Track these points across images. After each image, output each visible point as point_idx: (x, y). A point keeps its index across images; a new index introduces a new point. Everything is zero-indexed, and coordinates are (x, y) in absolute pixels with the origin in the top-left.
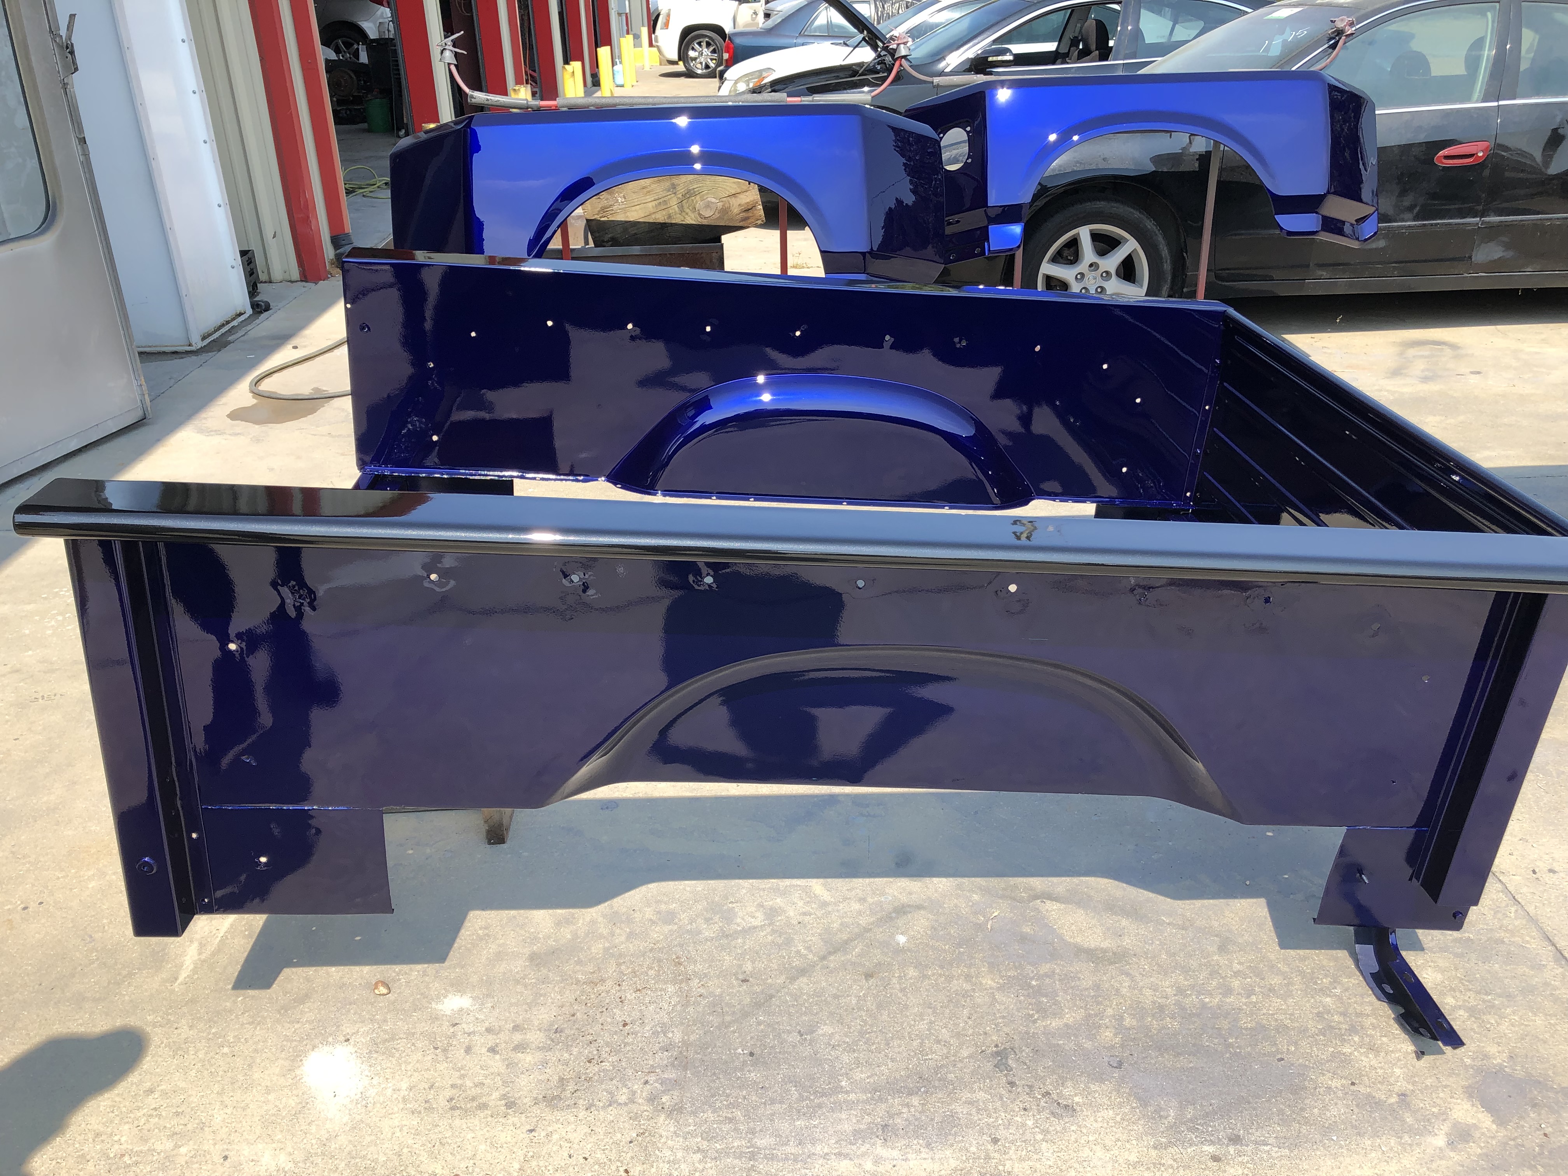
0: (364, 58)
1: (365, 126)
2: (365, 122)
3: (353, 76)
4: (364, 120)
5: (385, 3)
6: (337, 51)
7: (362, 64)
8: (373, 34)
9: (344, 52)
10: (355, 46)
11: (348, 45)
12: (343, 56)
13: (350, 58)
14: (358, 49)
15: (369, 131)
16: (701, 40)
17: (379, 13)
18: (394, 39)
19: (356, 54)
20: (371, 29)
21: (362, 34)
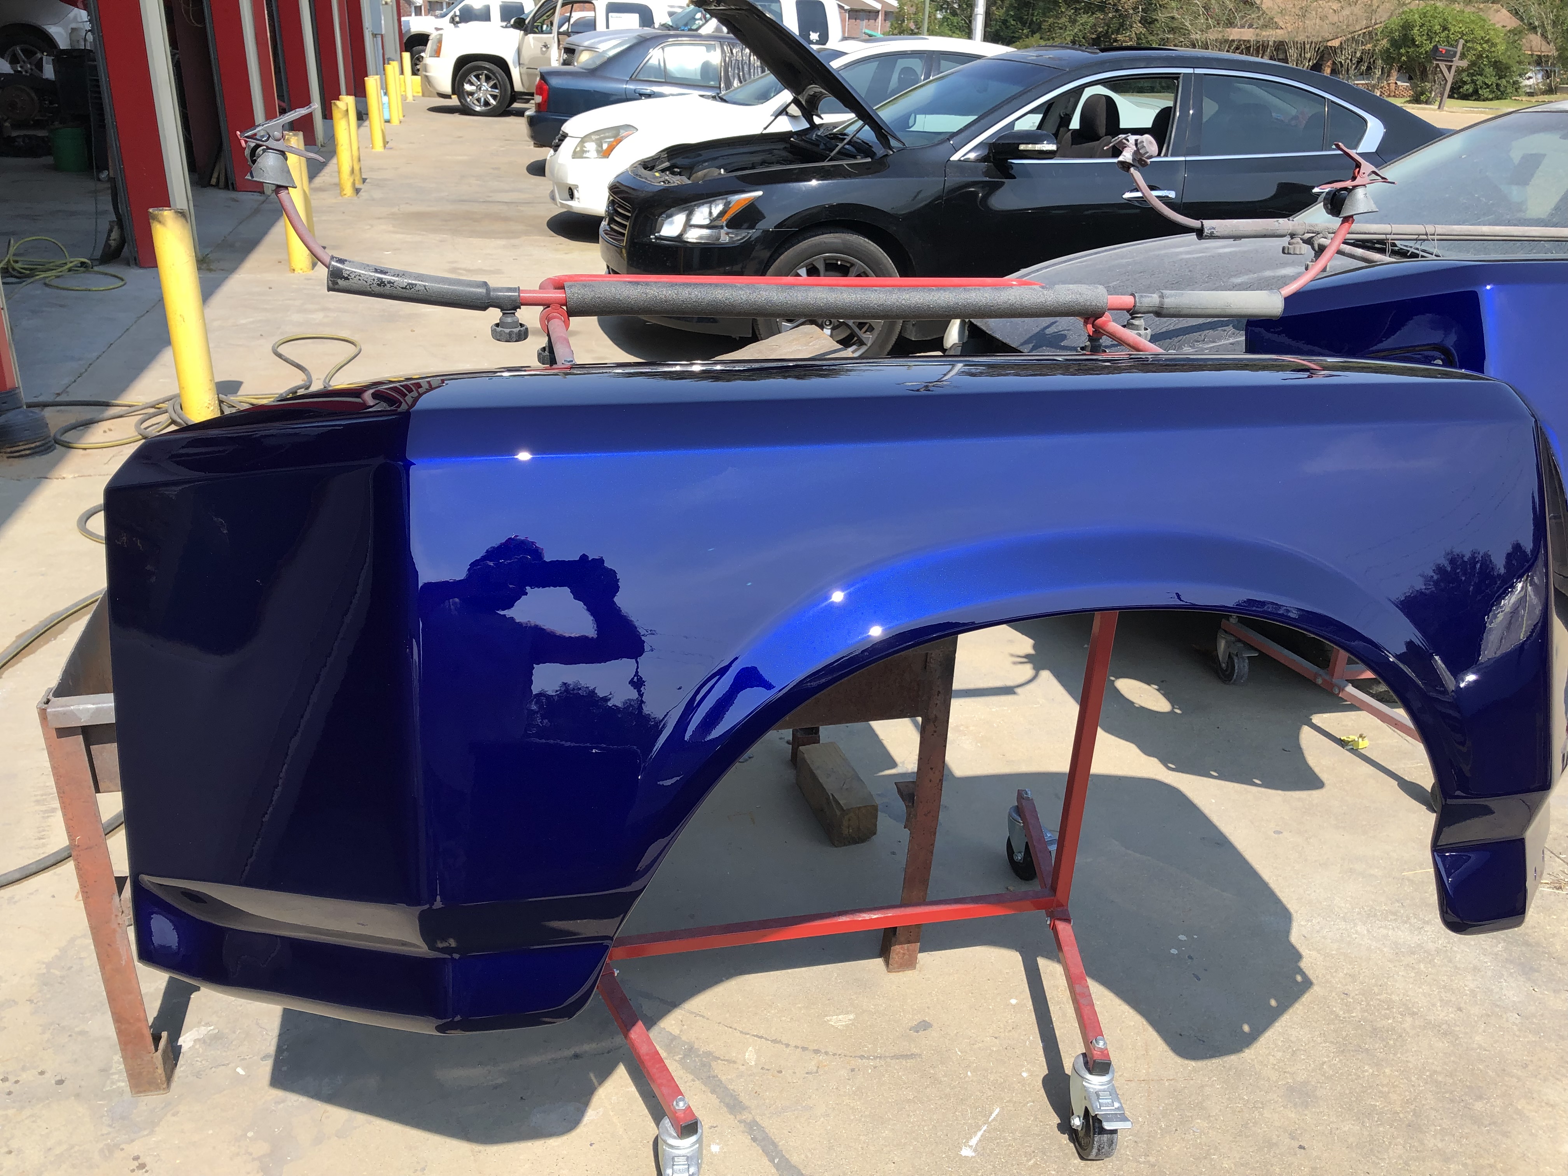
0: (49, 72)
1: (49, 160)
2: (50, 154)
3: (33, 95)
4: (49, 153)
5: (80, 4)
6: (14, 61)
7: (47, 80)
8: (63, 43)
9: (24, 61)
10: (39, 55)
11: (29, 54)
12: (21, 67)
13: (31, 69)
14: (41, 59)
15: (56, 168)
16: (480, 72)
17: (71, 15)
18: (91, 51)
19: (39, 66)
20: (60, 34)
21: (49, 42)
